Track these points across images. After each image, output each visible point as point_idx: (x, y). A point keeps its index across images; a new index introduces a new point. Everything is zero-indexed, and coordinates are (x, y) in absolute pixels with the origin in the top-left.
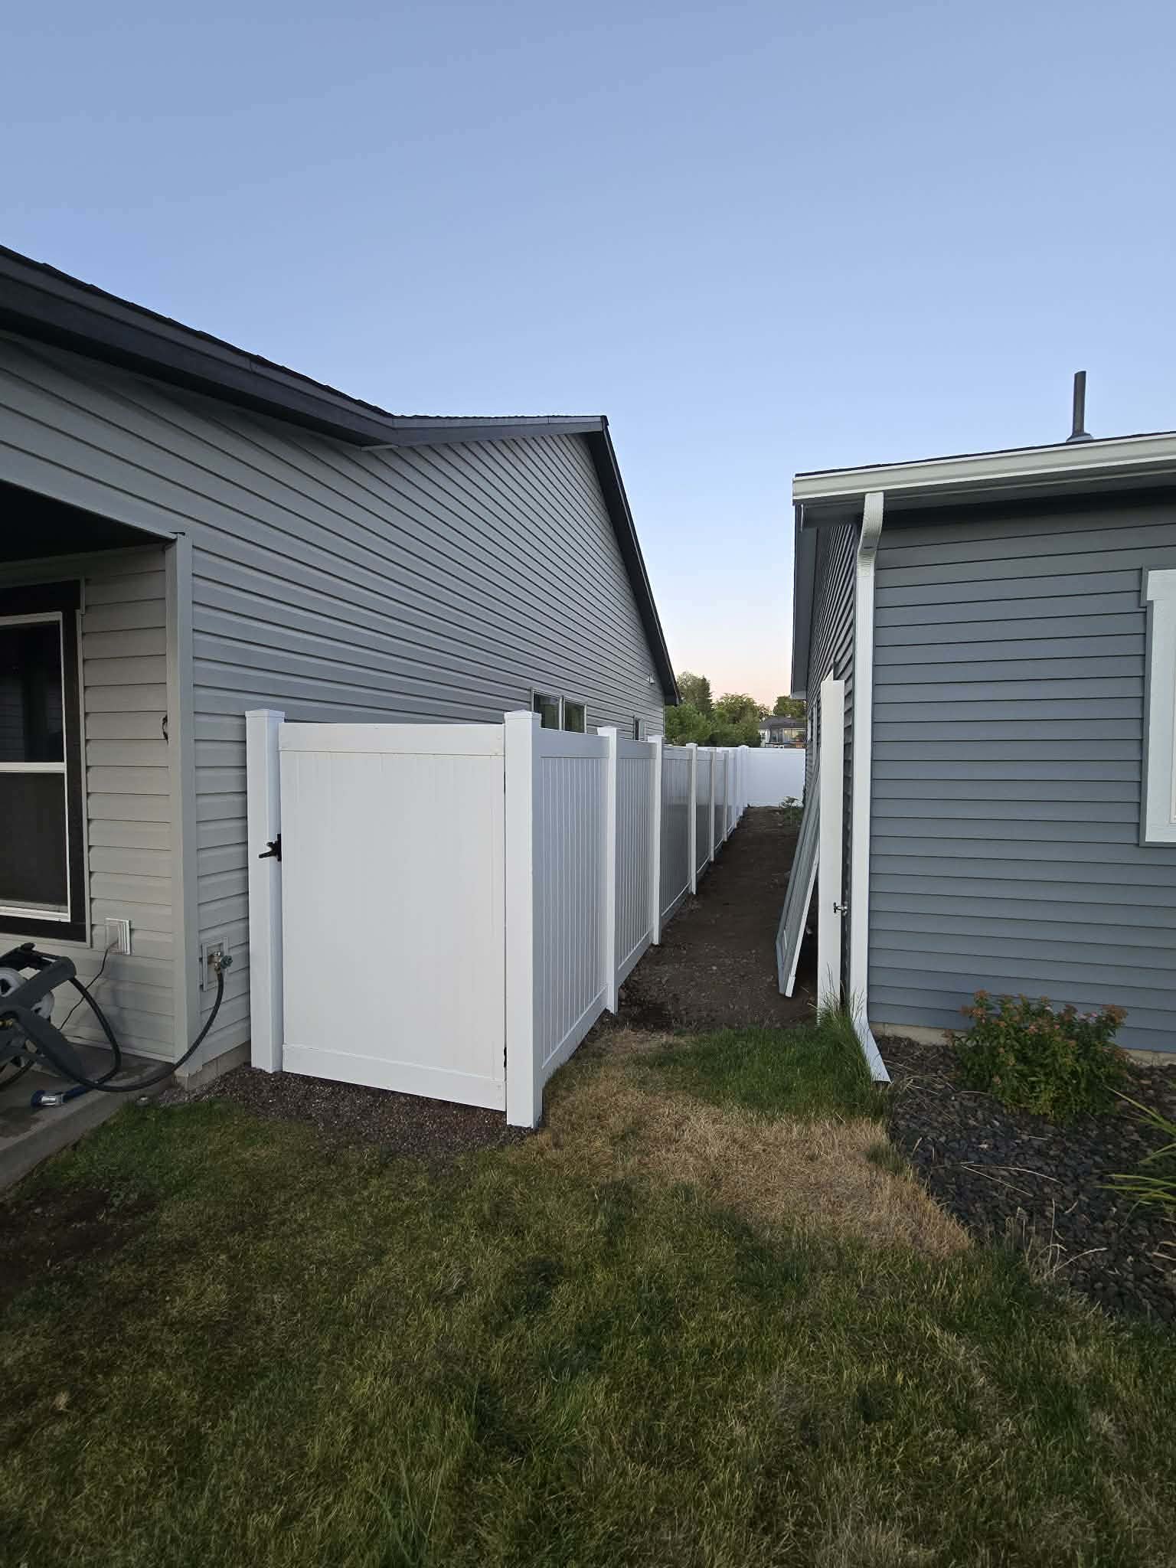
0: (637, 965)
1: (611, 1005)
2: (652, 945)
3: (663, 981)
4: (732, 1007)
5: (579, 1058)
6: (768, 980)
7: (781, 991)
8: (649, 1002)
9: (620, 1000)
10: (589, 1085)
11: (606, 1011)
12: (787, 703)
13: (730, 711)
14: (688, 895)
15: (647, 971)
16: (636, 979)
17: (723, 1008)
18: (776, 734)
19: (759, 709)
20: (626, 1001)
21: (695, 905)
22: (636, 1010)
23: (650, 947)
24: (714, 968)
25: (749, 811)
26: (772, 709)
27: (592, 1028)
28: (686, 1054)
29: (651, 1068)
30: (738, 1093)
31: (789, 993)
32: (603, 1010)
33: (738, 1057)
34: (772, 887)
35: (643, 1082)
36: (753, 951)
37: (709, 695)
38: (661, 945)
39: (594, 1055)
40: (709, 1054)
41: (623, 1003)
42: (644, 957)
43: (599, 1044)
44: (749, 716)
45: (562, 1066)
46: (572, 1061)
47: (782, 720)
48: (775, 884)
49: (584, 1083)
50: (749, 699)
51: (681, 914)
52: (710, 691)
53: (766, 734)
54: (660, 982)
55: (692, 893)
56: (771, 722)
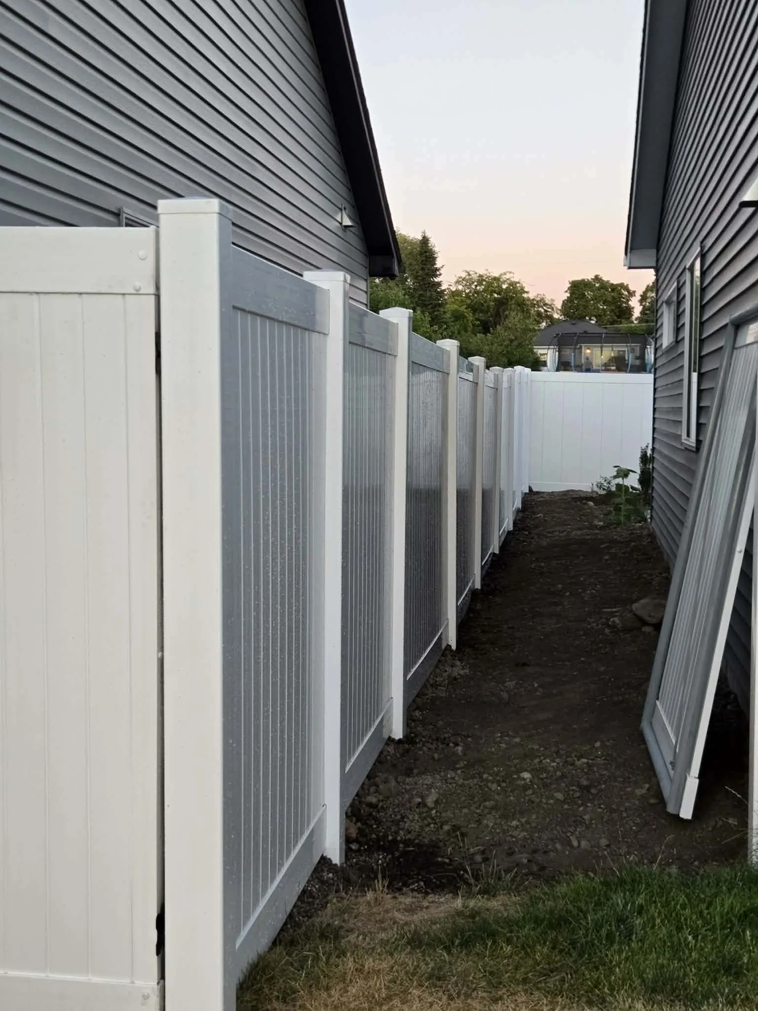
0: (369, 777)
1: (332, 847)
2: (390, 740)
3: (430, 801)
4: (575, 844)
5: (292, 943)
6: (639, 792)
7: (671, 809)
8: (407, 843)
9: (347, 840)
10: (328, 989)
11: (324, 861)
12: (589, 294)
13: (475, 308)
14: (442, 653)
15: (393, 783)
16: (373, 799)
17: (558, 846)
18: (569, 353)
19: (535, 303)
20: (356, 841)
21: (459, 670)
22: (380, 859)
23: (387, 744)
24: (526, 775)
25: (532, 499)
26: (559, 305)
27: (304, 891)
28: (510, 923)
29: (448, 949)
30: (637, 982)
31: (686, 812)
32: (316, 859)
33: (621, 920)
34: (607, 631)
35: (437, 978)
36: (598, 744)
37: (435, 272)
38: (409, 738)
39: (323, 936)
40: (558, 922)
41: (354, 847)
42: (379, 761)
43: (326, 917)
44: (514, 318)
45: (261, 958)
46: (279, 949)
47: (580, 328)
48: (613, 627)
49: (314, 983)
50: (513, 284)
51: (435, 685)
52: (438, 264)
53: (549, 355)
54: (422, 804)
55: (449, 647)
56: (557, 330)
